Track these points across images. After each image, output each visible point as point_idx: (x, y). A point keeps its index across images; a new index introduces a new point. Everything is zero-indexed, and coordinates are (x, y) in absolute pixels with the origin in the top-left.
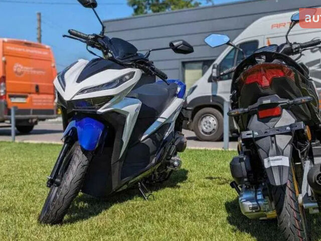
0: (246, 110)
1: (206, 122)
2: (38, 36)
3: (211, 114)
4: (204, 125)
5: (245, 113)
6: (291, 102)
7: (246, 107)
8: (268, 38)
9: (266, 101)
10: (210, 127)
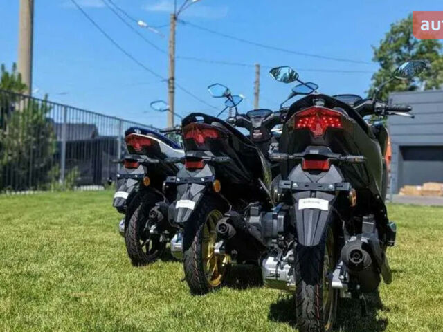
0: (291, 157)
2: (256, 91)
5: (288, 160)
6: (343, 158)
7: (292, 154)
9: (315, 152)
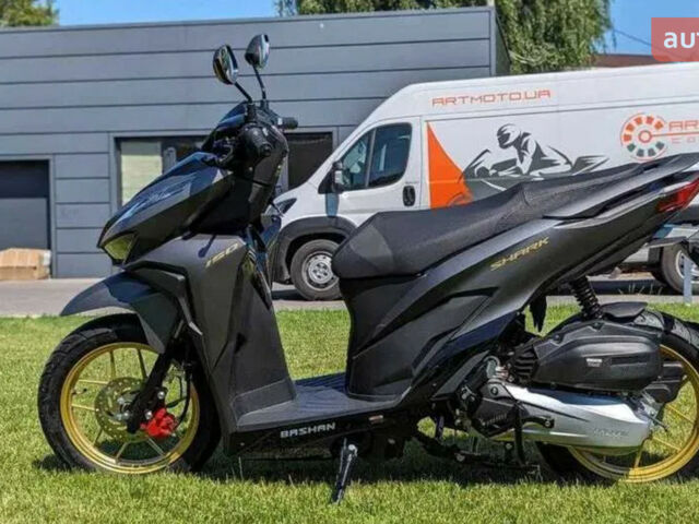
1: (318, 265)
3: (326, 250)
4: (315, 271)
8: (427, 121)
10: (326, 274)
